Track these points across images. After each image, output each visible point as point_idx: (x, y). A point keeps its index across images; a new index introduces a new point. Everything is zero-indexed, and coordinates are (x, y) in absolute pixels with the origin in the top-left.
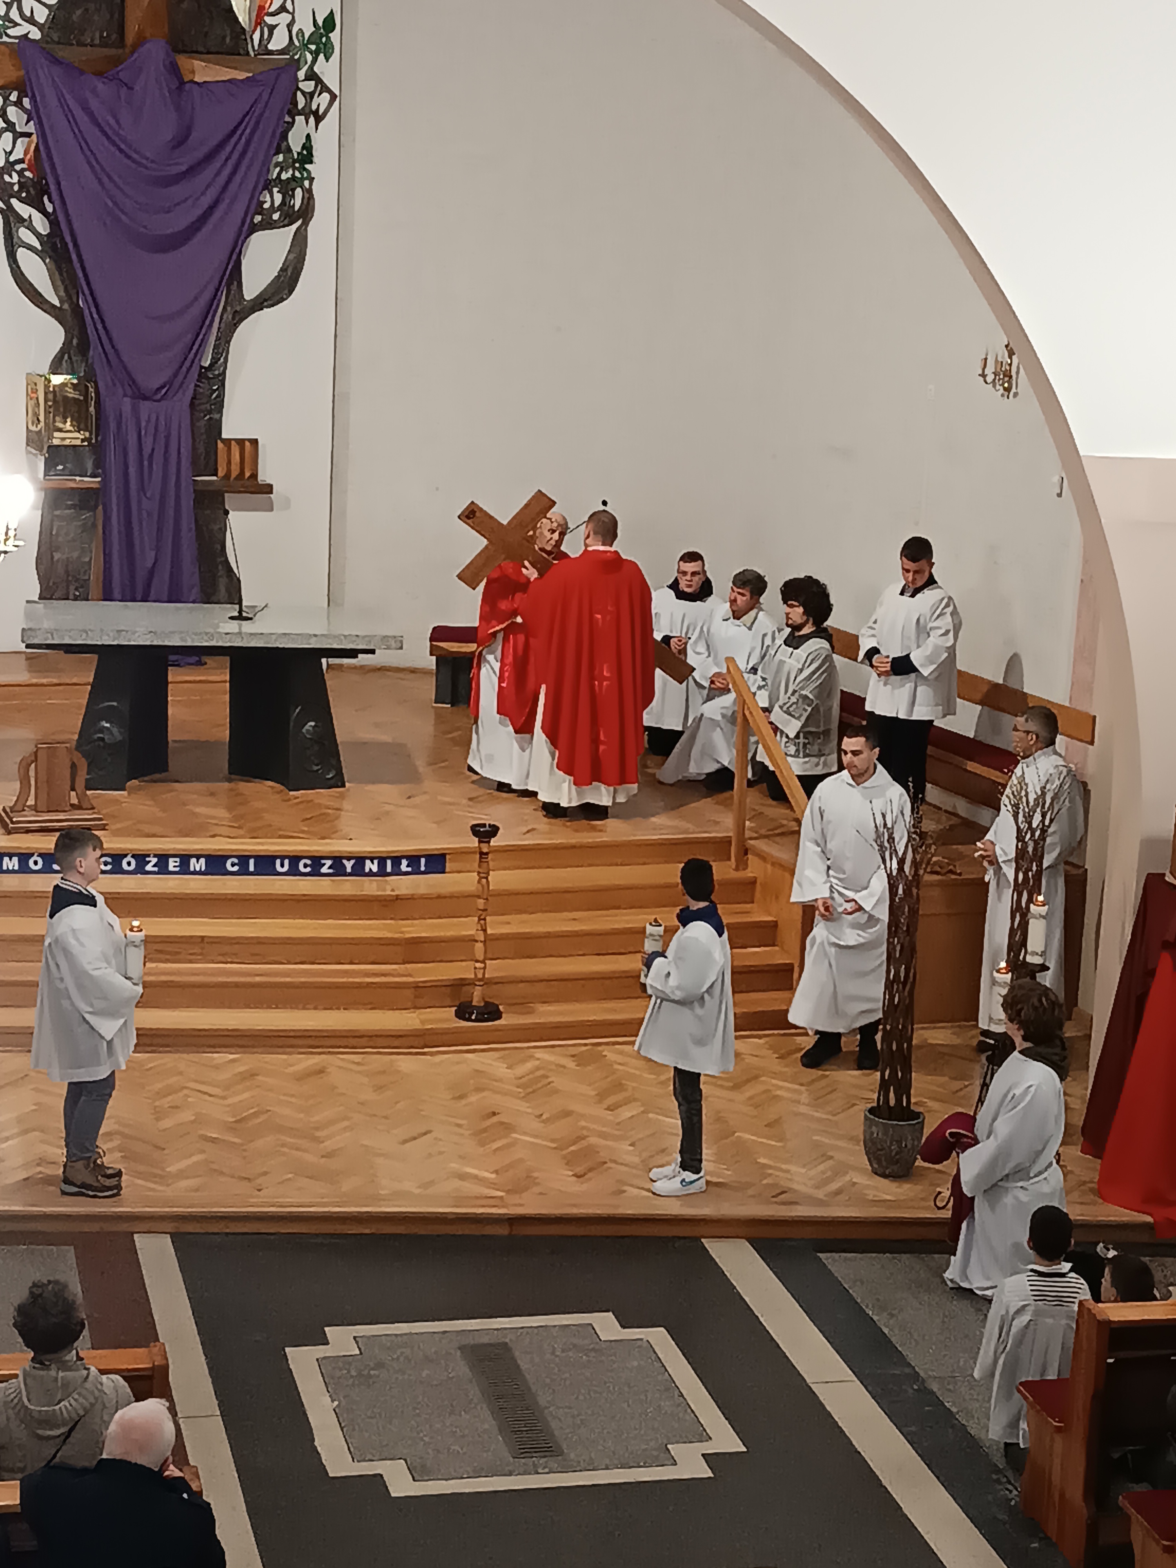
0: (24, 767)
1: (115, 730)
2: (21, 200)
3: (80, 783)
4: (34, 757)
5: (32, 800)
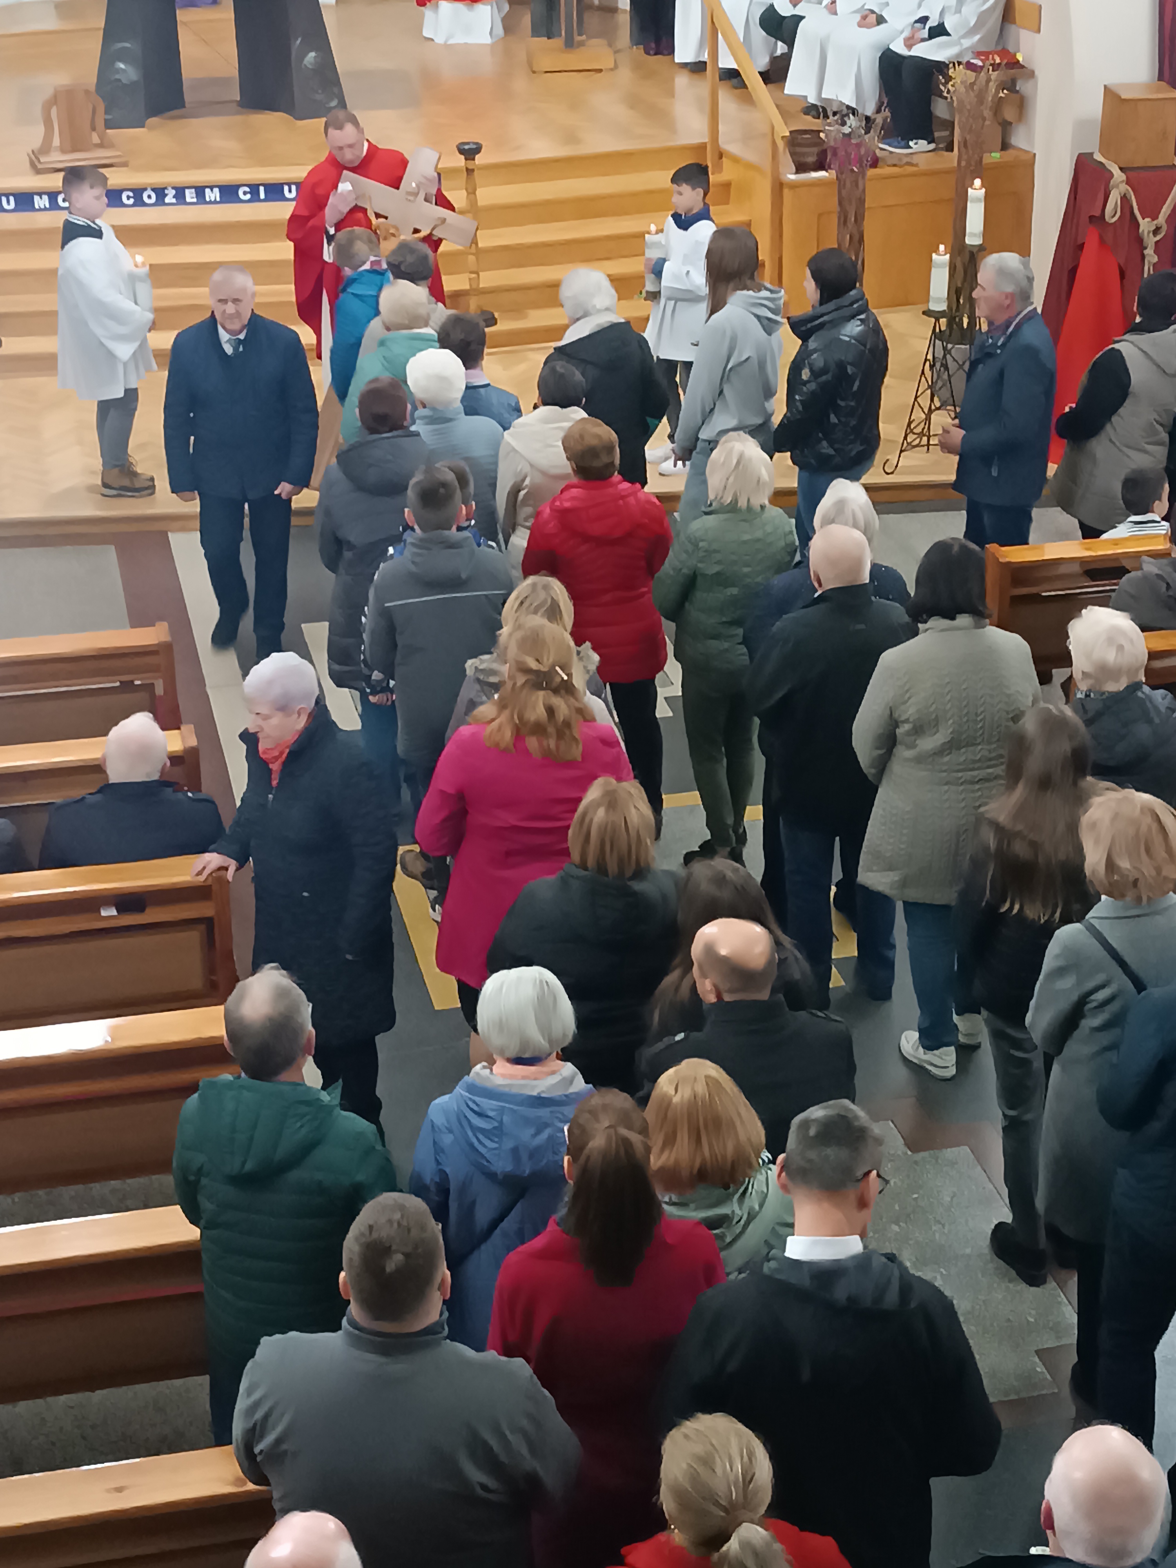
0: (47, 109)
1: (130, 71)
3: (100, 123)
4: (54, 100)
5: (56, 142)
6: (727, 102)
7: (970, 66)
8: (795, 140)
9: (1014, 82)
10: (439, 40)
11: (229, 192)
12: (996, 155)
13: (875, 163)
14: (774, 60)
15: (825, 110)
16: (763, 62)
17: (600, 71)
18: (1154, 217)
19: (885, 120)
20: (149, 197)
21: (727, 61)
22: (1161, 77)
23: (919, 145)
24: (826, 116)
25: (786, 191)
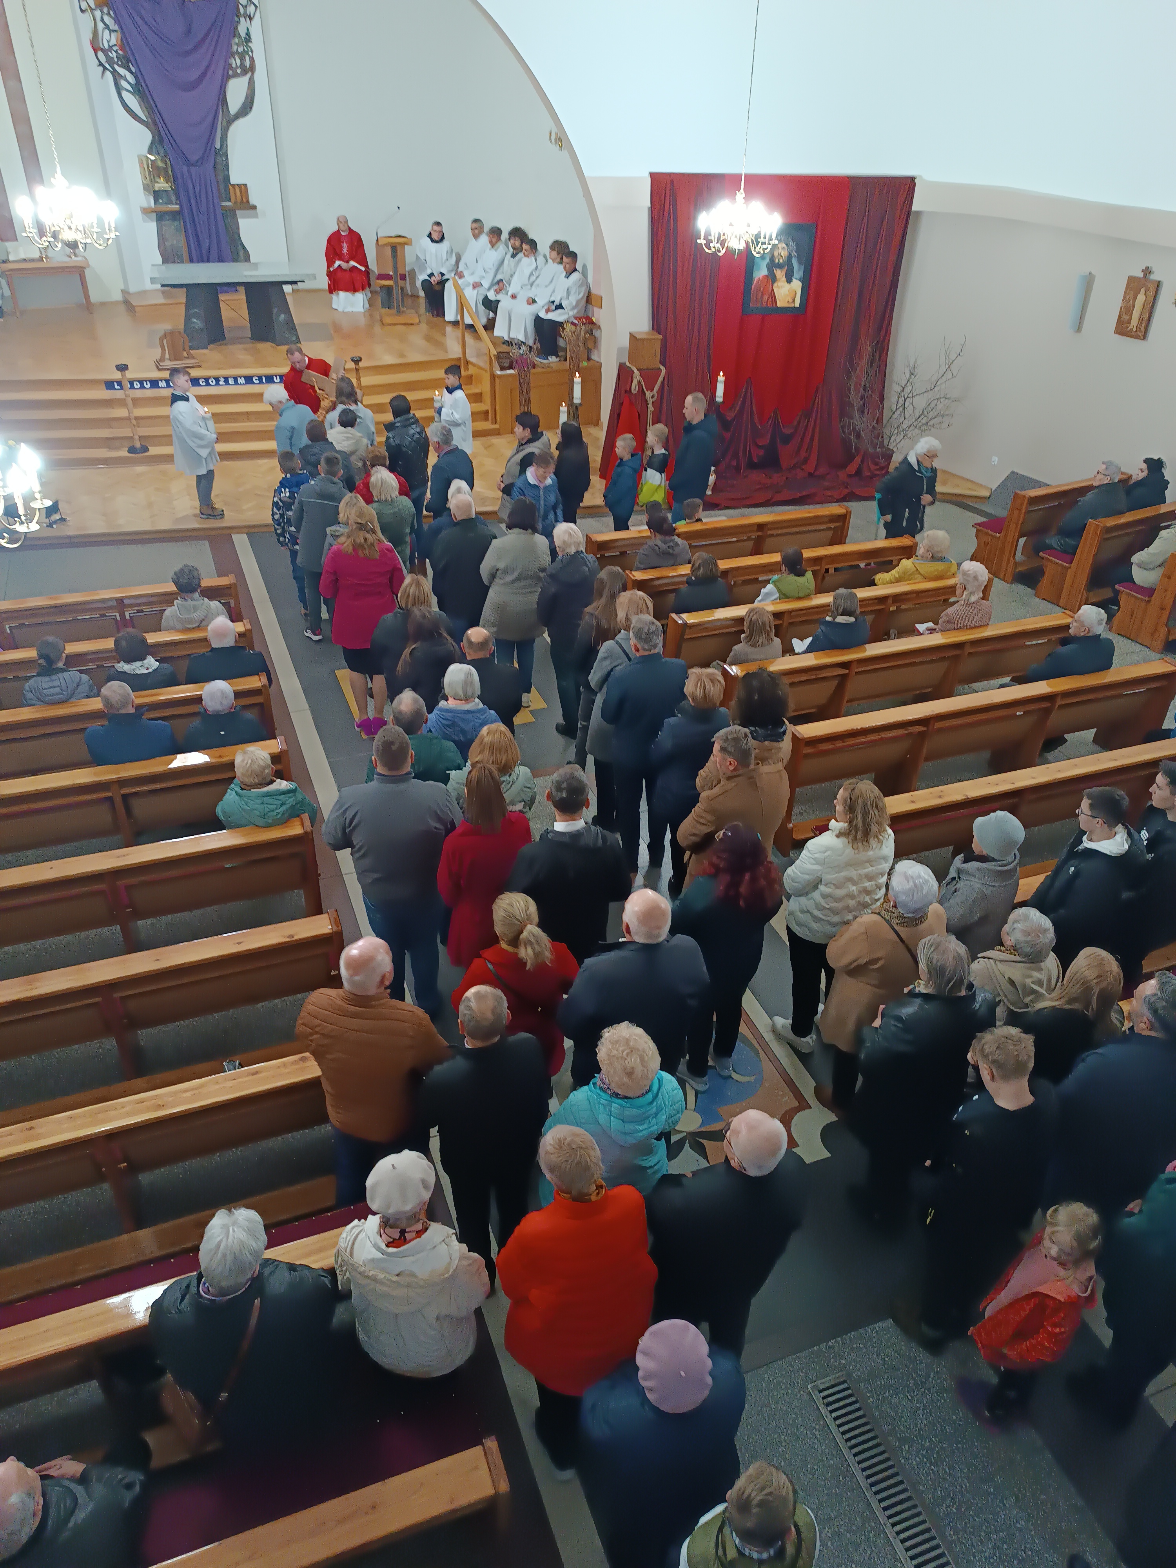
0: (161, 340)
1: (199, 322)
2: (118, 65)
3: (187, 348)
4: (165, 336)
5: (167, 356)
6: (469, 339)
7: (573, 323)
8: (499, 357)
9: (592, 331)
10: (340, 310)
11: (249, 380)
12: (585, 364)
13: (534, 366)
14: (488, 320)
15: (512, 343)
16: (484, 321)
17: (412, 324)
18: (652, 390)
19: (537, 348)
20: (212, 382)
21: (468, 320)
22: (653, 329)
23: (553, 359)
24: (512, 345)
25: (497, 379)
